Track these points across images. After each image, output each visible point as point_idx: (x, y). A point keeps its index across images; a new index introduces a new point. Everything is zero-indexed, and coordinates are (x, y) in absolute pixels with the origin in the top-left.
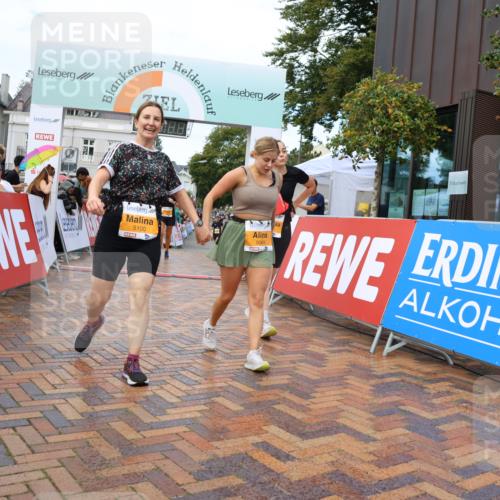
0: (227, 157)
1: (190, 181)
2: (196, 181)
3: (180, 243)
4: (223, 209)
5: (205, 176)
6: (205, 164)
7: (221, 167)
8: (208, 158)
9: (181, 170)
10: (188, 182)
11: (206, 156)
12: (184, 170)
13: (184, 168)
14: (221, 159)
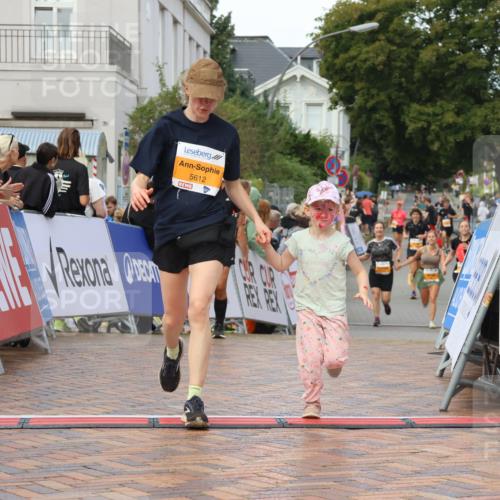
0: (449, 3)
1: (325, 99)
2: (345, 99)
4: (447, 187)
5: (376, 76)
6: (372, 35)
7: (429, 41)
8: (379, 16)
9: (290, 66)
10: (320, 105)
11: (373, 7)
12: (302, 64)
13: (302, 58)
14: (427, 13)
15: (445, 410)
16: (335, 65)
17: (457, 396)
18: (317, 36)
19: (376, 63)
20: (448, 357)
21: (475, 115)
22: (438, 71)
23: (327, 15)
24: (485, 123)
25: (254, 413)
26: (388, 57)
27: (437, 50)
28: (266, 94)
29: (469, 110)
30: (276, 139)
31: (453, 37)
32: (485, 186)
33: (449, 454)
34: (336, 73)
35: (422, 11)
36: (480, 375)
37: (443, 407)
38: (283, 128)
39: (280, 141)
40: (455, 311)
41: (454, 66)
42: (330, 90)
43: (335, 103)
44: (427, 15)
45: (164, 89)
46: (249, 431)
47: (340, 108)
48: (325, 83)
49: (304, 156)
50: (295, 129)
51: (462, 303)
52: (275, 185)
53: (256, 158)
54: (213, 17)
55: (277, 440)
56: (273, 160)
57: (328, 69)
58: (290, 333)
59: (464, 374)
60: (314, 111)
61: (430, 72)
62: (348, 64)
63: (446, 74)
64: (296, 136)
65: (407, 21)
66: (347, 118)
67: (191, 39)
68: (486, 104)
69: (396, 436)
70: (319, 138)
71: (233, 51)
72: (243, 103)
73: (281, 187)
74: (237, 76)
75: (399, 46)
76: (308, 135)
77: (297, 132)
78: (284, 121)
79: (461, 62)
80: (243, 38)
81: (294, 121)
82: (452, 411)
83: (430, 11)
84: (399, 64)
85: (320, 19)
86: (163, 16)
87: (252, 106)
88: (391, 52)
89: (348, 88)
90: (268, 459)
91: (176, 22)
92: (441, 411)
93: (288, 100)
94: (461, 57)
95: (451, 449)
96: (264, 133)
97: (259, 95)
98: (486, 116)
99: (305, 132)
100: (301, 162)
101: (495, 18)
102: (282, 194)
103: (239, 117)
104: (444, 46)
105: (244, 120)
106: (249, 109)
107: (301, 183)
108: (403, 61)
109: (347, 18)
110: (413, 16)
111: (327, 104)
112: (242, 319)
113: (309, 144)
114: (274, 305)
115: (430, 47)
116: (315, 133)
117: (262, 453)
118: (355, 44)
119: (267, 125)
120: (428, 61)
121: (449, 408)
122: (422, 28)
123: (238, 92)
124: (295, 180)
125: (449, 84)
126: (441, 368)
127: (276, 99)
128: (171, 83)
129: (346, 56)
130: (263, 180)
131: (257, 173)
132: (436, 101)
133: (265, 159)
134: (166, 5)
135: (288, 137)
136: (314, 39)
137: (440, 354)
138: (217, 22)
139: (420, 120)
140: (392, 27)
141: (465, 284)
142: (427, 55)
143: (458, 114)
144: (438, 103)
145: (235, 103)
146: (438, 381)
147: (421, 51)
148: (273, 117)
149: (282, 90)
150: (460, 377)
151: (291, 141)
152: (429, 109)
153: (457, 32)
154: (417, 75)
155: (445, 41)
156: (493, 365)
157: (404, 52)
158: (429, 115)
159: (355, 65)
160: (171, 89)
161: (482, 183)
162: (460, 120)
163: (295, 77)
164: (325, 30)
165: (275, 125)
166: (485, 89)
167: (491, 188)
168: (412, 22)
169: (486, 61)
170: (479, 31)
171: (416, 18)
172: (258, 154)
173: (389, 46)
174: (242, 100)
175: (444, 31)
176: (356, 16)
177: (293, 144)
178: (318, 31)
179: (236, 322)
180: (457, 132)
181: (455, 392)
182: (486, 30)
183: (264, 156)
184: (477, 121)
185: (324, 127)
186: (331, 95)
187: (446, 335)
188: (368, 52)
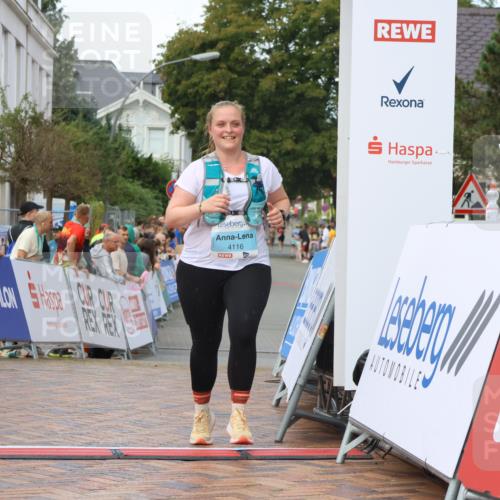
0: (288, 35)
1: (167, 124)
2: (186, 124)
3: (141, 337)
6: (213, 61)
7: (268, 70)
8: (220, 45)
9: (133, 91)
10: (162, 129)
11: (214, 36)
12: (144, 88)
13: (144, 83)
14: (267, 44)
15: (280, 442)
16: (177, 91)
17: (293, 427)
18: (160, 62)
19: (218, 90)
20: (284, 387)
21: (313, 143)
22: (278, 99)
23: (169, 42)
24: (323, 151)
25: (90, 444)
26: (229, 85)
27: (277, 80)
28: (108, 117)
29: (308, 137)
30: (118, 163)
31: (292, 67)
32: (322, 212)
33: (282, 487)
34: (179, 99)
35: (263, 42)
36: (315, 405)
37: (278, 438)
38: (125, 152)
39: (121, 165)
40: (292, 340)
41: (293, 95)
42: (172, 115)
43: (176, 128)
44: (267, 46)
45: (6, 111)
46: (84, 462)
47: (182, 133)
48: (167, 108)
49: (147, 180)
50: (138, 152)
51: (298, 332)
52: (117, 207)
53: (98, 181)
54: (56, 40)
55: (112, 471)
56: (115, 183)
57: (170, 95)
58: (128, 358)
59: (300, 403)
60: (156, 134)
61: (269, 100)
62: (190, 91)
63: (286, 102)
64: (136, 160)
65: (247, 51)
66: (188, 143)
67: (33, 61)
68: (324, 133)
69: (231, 468)
70: (160, 162)
71: (76, 75)
72: (86, 127)
73: (122, 210)
74: (80, 99)
75: (240, 74)
76: (150, 158)
77: (139, 156)
78: (126, 144)
79: (299, 92)
80: (86, 62)
81: (136, 145)
82: (287, 442)
83: (269, 41)
84: (239, 92)
85: (162, 46)
86: (6, 39)
87: (95, 130)
88: (231, 79)
89: (190, 113)
90: (103, 492)
91: (19, 45)
92: (277, 442)
93: (131, 124)
94: (299, 87)
95: (286, 482)
96: (106, 156)
97: (101, 118)
98: (323, 144)
99: (147, 156)
100: (143, 186)
101: (331, 51)
102: (122, 216)
103: (81, 140)
104: (283, 76)
105: (86, 143)
106: (91, 133)
107: (143, 206)
108: (243, 88)
109: (190, 46)
110: (253, 46)
111: (169, 128)
112: (80, 343)
113: (151, 168)
114: (112, 329)
115: (270, 76)
116: (157, 157)
117: (96, 486)
118: (197, 72)
119: (110, 149)
120: (267, 90)
121: (284, 440)
122: (262, 58)
123: (81, 115)
124: (137, 203)
125: (289, 113)
126: (277, 397)
127: (118, 122)
128: (13, 105)
129: (188, 82)
130: (104, 202)
131: (98, 196)
132: (275, 129)
133: (108, 182)
134: (9, 28)
135: (130, 160)
136: (156, 65)
137: (278, 382)
138: (60, 46)
139: (260, 146)
140: (233, 56)
141: (302, 313)
142: (267, 84)
143: (296, 141)
144: (278, 131)
145: (77, 126)
146: (274, 411)
147: (260, 80)
148: (115, 140)
149: (124, 114)
150: (296, 407)
151: (133, 164)
152: (268, 136)
153: (295, 62)
154: (257, 103)
155: (284, 70)
156: (328, 396)
157: (245, 81)
158: (268, 141)
159: (197, 91)
160: (13, 112)
161: (319, 209)
162: (299, 147)
163: (137, 101)
164: (167, 58)
165: (117, 149)
166: (323, 118)
167: (328, 215)
168: (253, 52)
169: (324, 92)
170: (317, 62)
171: (256, 48)
172: (100, 177)
173: (230, 73)
174: (84, 123)
175: (283, 61)
176: (198, 44)
177: (134, 167)
178: (161, 58)
179: (74, 346)
180: (295, 159)
181: (290, 423)
182: (324, 62)
183: (105, 180)
184: (315, 149)
185: (166, 151)
186: (174, 120)
187: (283, 363)
188: (209, 79)
